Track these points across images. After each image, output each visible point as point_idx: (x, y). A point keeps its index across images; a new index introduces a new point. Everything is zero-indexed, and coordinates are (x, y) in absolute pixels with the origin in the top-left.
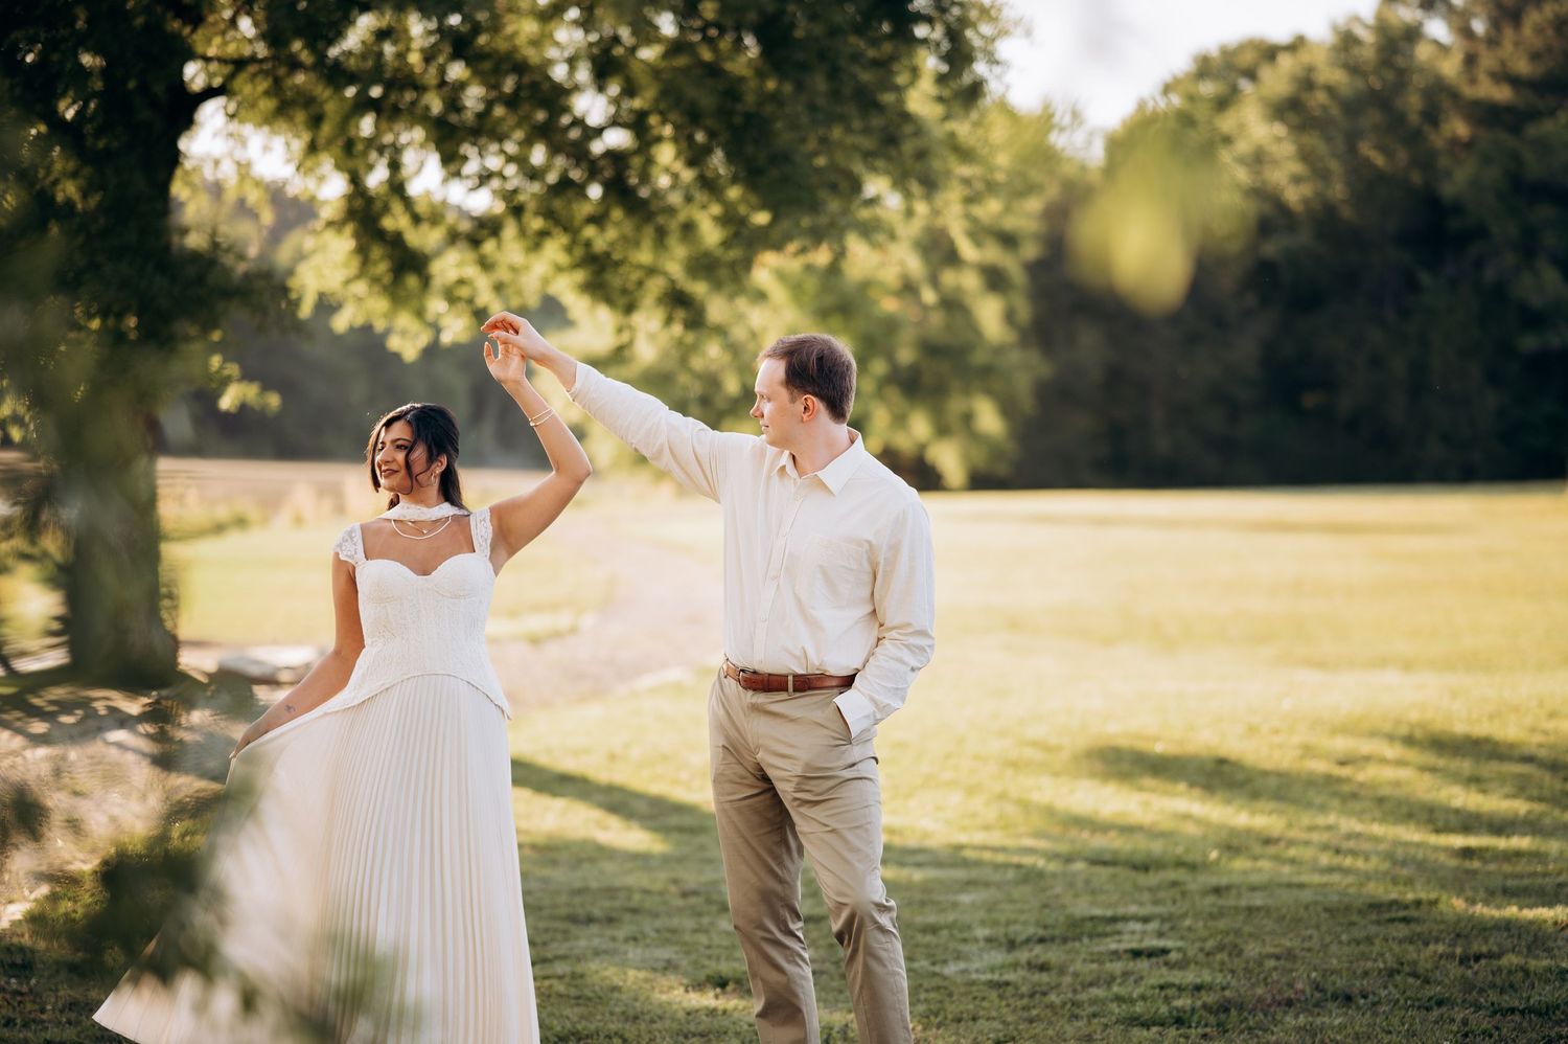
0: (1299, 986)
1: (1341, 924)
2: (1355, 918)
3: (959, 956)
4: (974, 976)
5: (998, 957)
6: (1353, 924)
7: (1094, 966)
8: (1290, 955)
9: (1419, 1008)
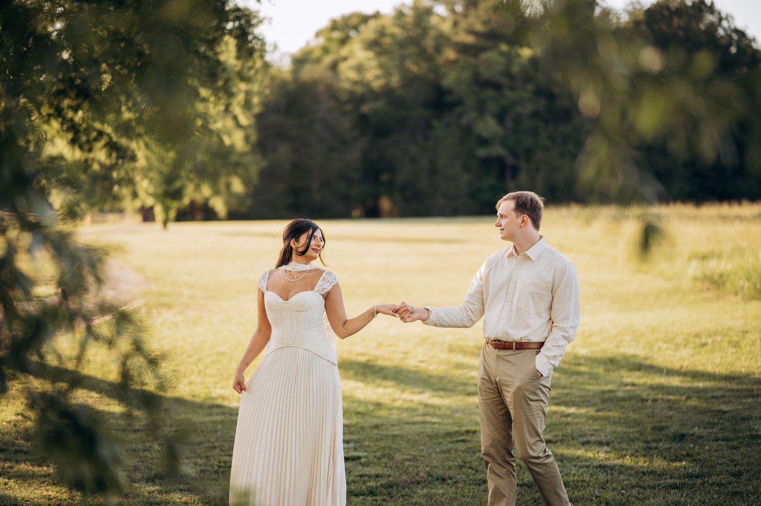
0: (422, 474)
1: (435, 444)
2: (441, 440)
6: (440, 443)
8: (415, 459)
9: (475, 484)
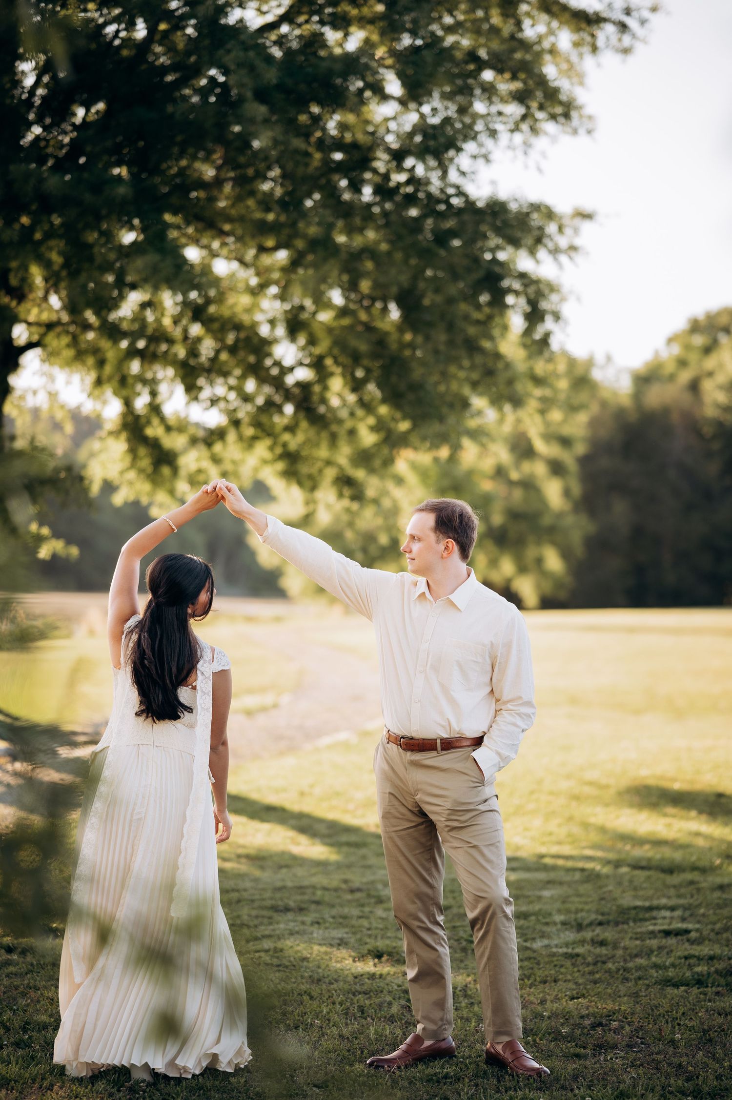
3: (543, 935)
4: (554, 950)
5: (570, 936)
7: (638, 942)
